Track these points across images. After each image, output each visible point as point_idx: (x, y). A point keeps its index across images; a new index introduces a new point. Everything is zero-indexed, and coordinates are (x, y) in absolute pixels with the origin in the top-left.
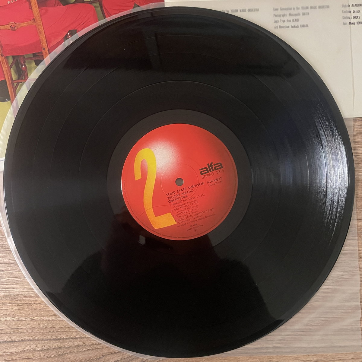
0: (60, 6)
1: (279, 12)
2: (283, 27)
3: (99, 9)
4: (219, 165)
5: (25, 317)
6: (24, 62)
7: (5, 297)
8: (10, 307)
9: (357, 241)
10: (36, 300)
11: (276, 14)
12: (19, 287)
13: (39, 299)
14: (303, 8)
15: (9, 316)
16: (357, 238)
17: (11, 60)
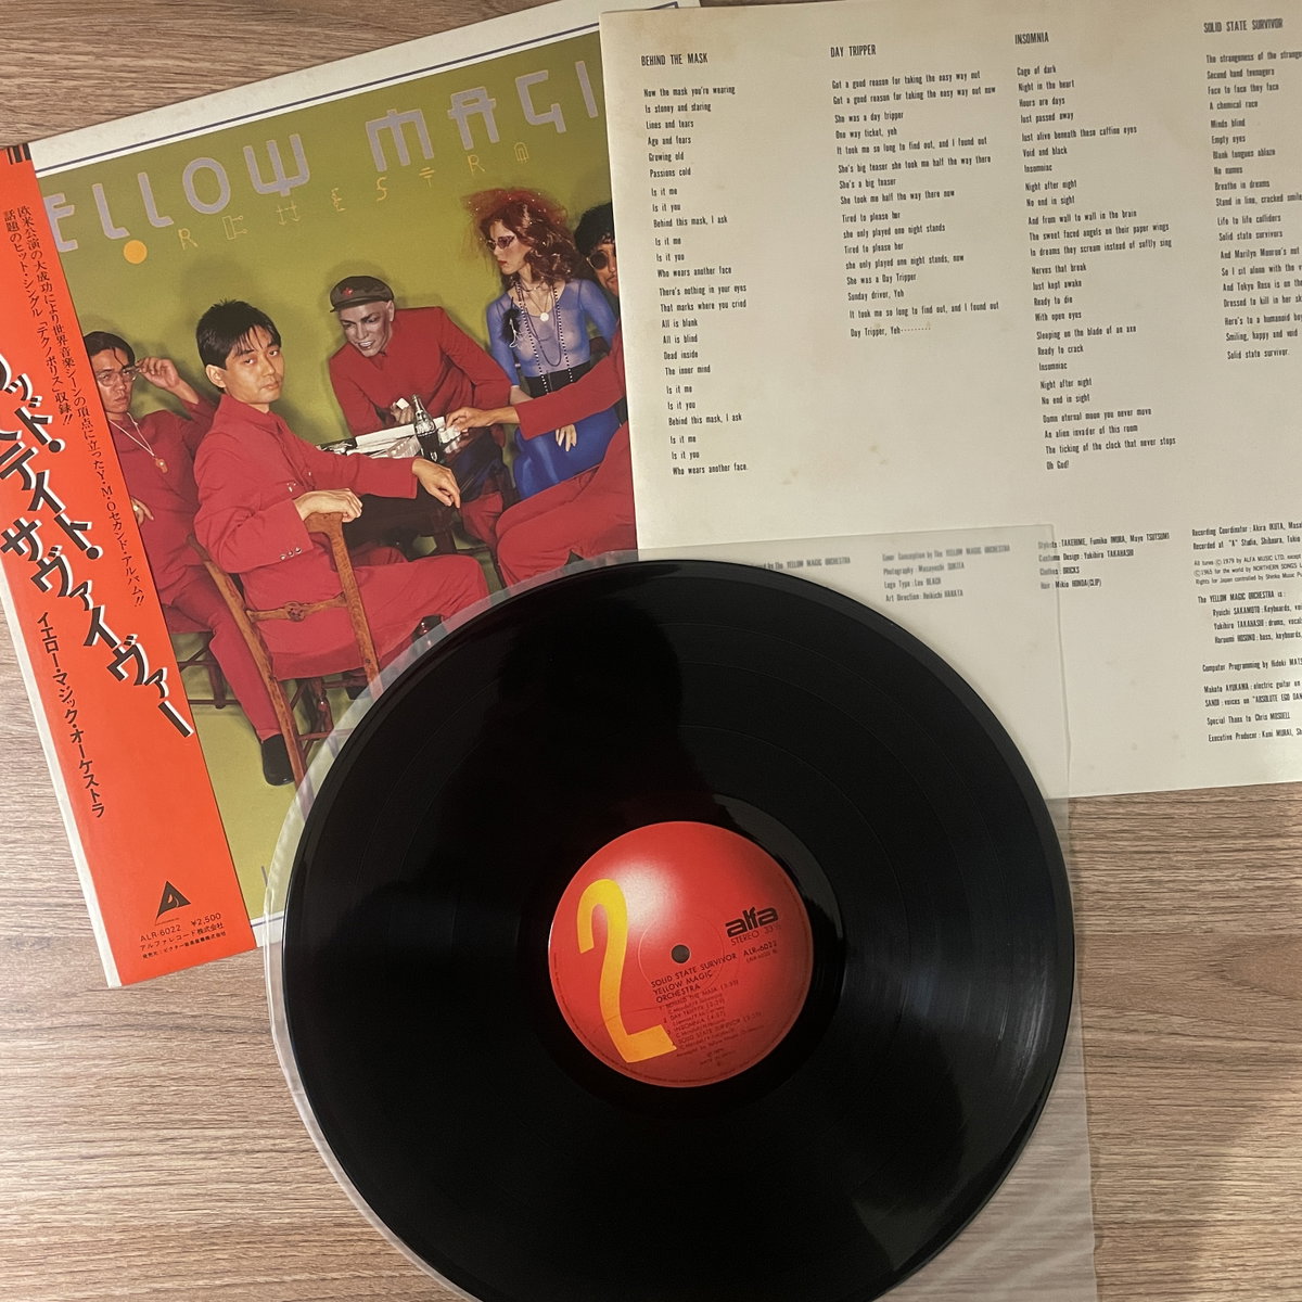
0: (402, 561)
1: (897, 564)
2: (906, 598)
3: (491, 565)
4: (769, 913)
5: (338, 1271)
6: (324, 693)
7: (294, 1228)
8: (305, 1250)
9: (1083, 1076)
10: (363, 1233)
11: (889, 569)
12: (323, 1203)
13: (371, 1230)
14: (949, 553)
15: (303, 1269)
16: (1082, 1069)
17: (292, 689)
